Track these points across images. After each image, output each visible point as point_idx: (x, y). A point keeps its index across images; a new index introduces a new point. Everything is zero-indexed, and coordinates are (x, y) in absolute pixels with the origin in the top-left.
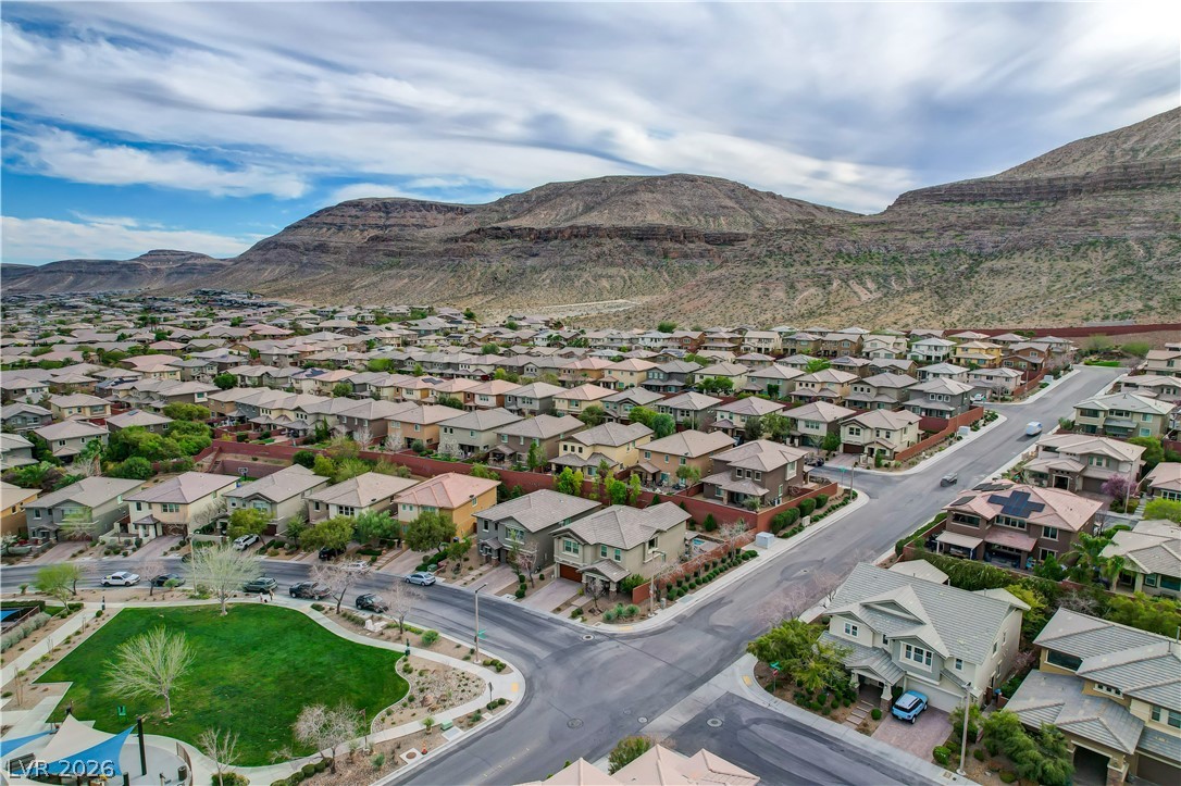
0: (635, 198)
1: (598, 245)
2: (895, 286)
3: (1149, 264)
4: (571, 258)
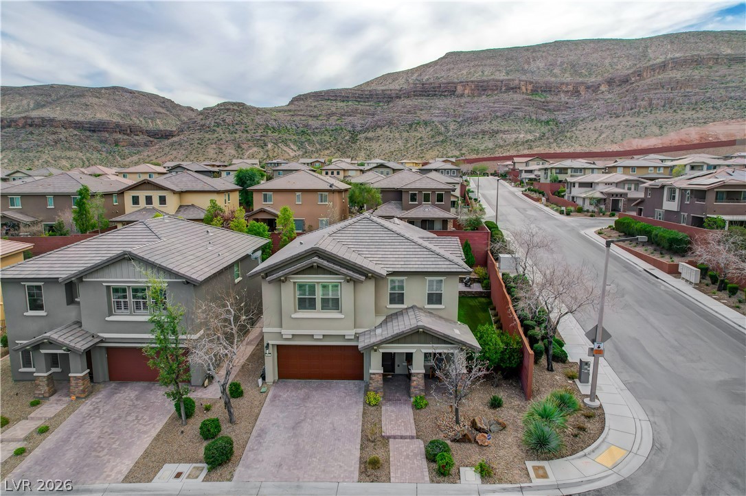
0: (83, 100)
1: (54, 133)
2: (310, 148)
4: (28, 143)
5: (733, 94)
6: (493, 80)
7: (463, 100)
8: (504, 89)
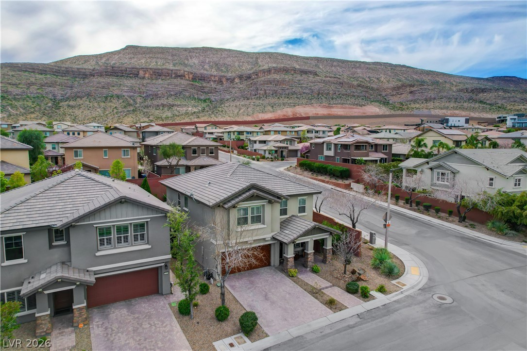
6: (166, 69)
7: (145, 82)
8: (173, 76)
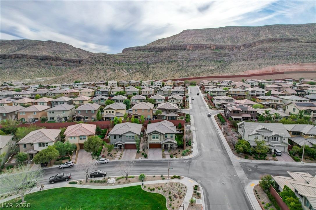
1: (27, 61)
2: (131, 71)
3: (184, 66)
4: (17, 65)
5: (285, 54)
7: (189, 52)
8: (205, 48)
